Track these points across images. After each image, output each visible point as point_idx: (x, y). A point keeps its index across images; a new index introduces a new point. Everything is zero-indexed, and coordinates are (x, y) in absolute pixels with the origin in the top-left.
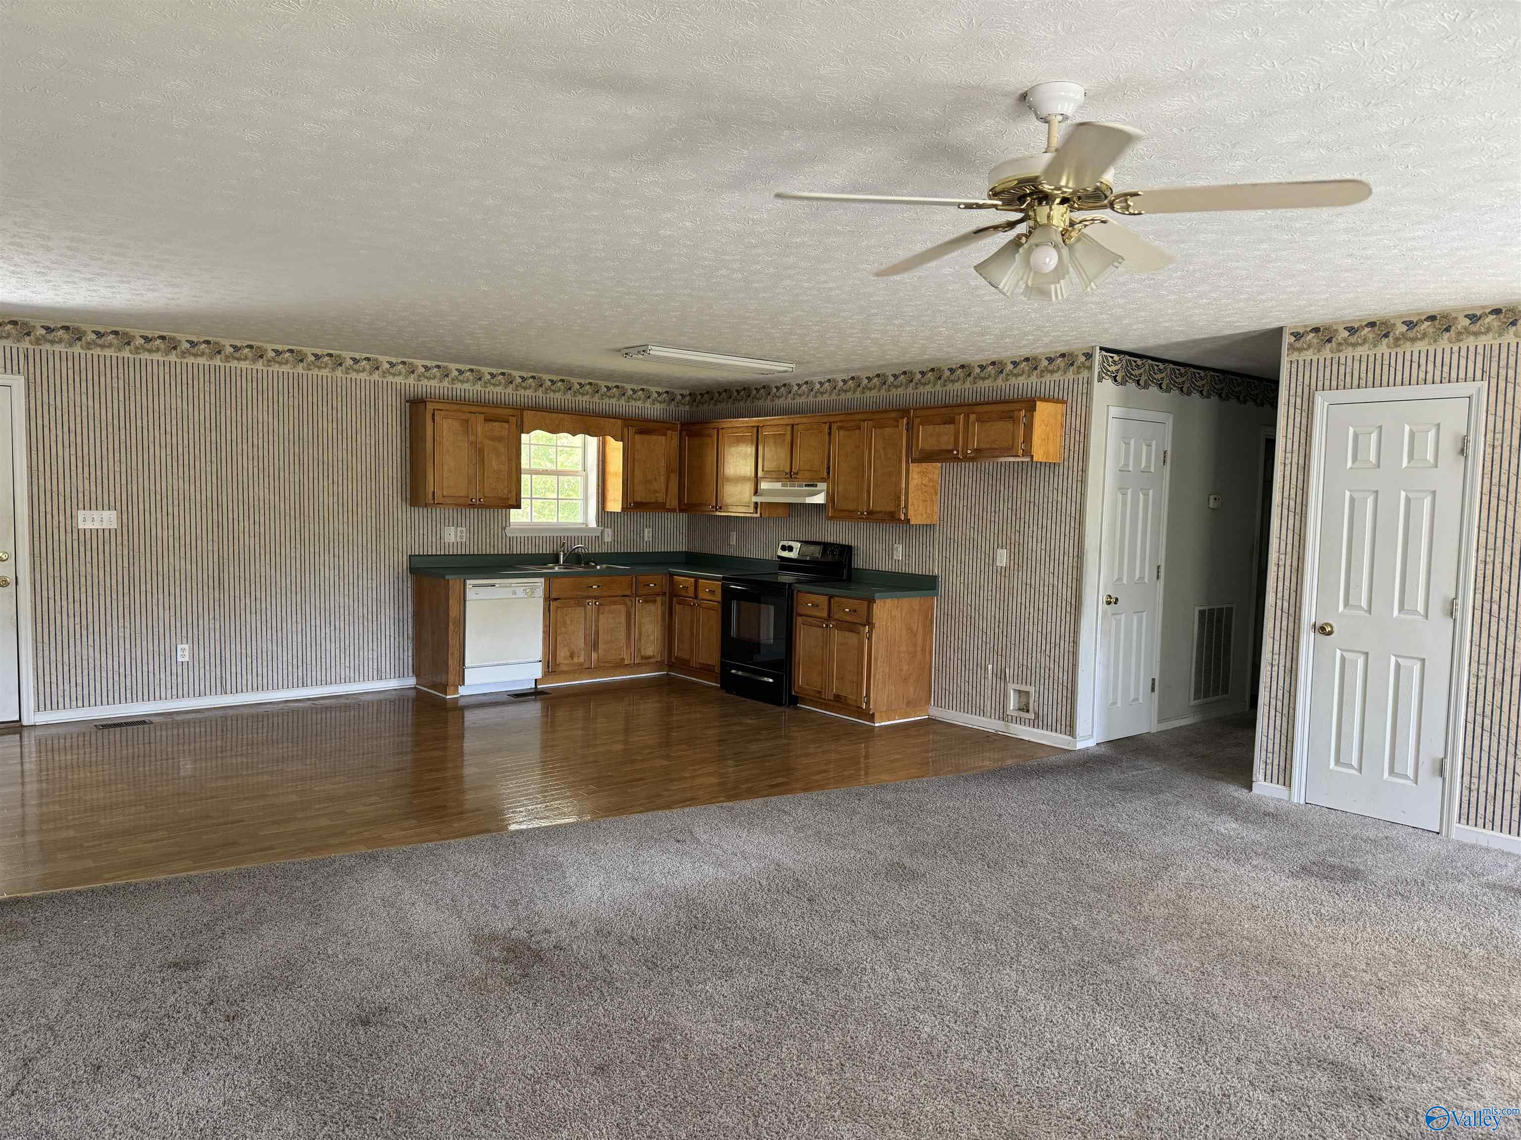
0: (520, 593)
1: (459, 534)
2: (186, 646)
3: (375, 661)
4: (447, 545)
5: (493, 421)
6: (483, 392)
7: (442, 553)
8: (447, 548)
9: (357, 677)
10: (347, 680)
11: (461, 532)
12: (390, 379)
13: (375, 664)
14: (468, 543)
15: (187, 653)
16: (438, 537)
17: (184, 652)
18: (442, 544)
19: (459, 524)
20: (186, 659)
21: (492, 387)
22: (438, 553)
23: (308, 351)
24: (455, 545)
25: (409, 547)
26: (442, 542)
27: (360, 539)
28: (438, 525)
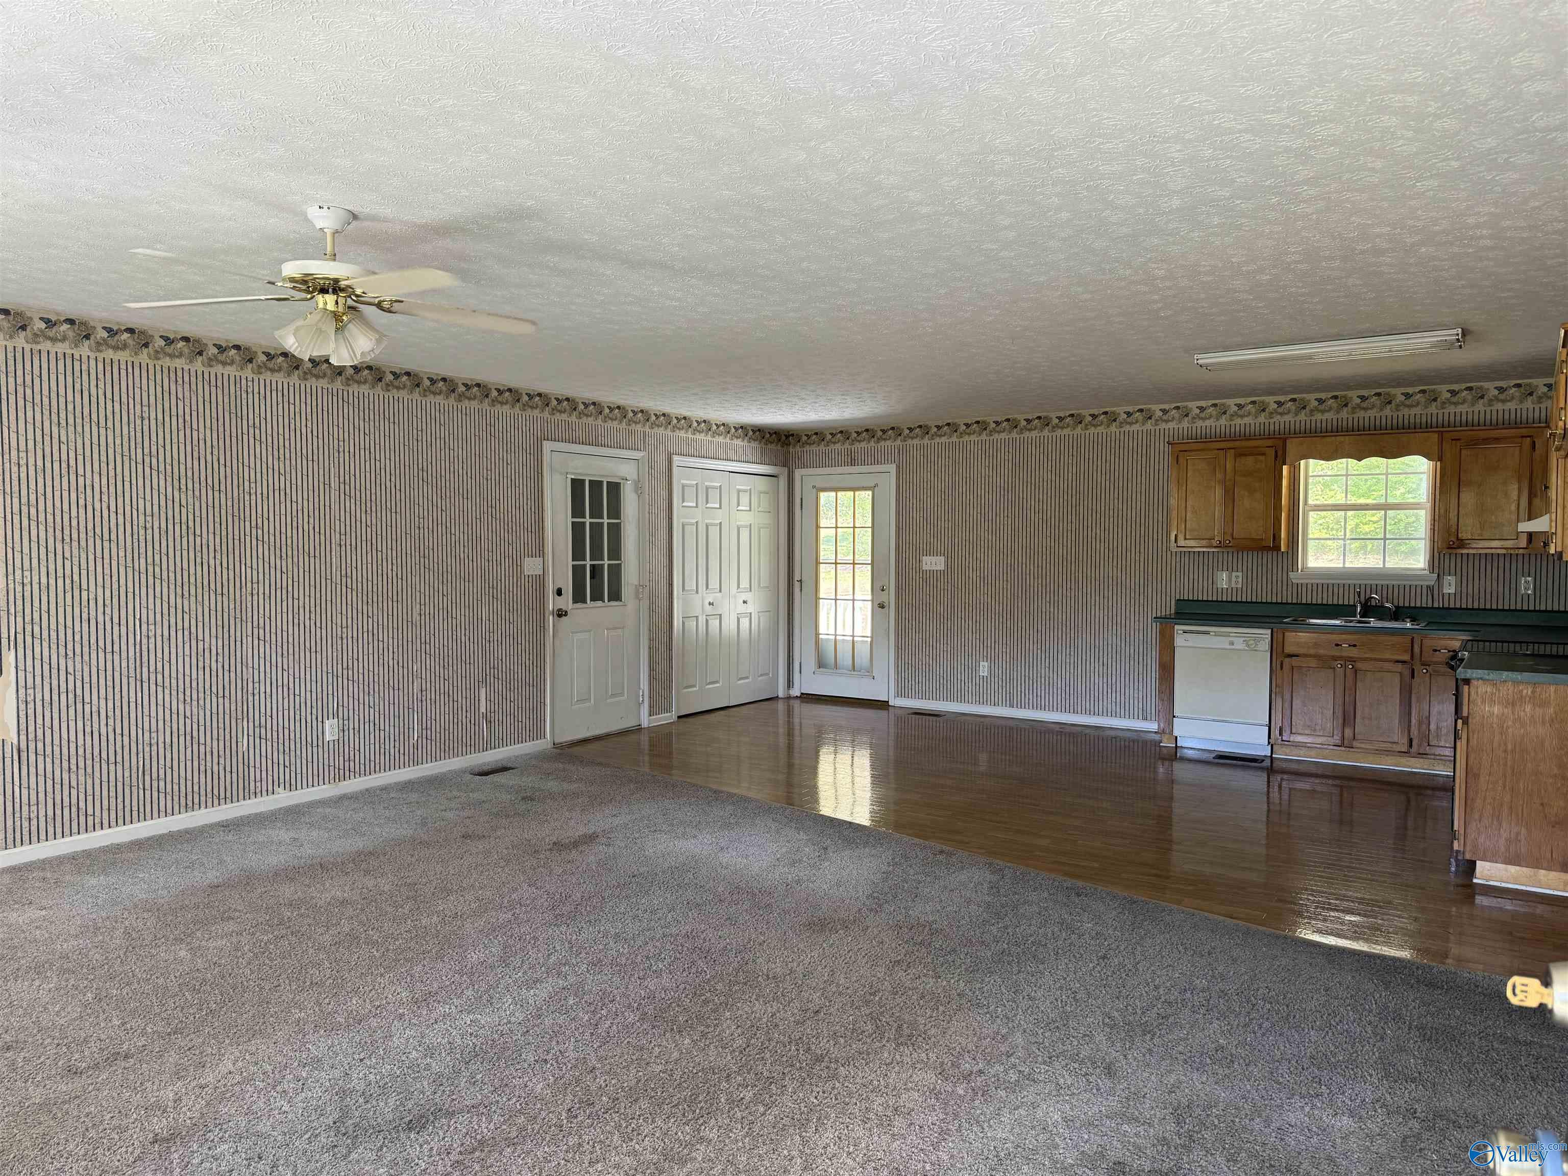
0: (1239, 644)
1: (1234, 579)
2: (986, 664)
3: (1141, 700)
4: (1220, 590)
5: (1245, 455)
6: (1267, 424)
7: (1215, 599)
8: (1220, 594)
9: (1122, 713)
10: (1113, 714)
11: (1237, 577)
12: (1163, 426)
13: (1141, 704)
14: (1244, 589)
15: (986, 669)
16: (1210, 581)
17: (984, 668)
18: (1215, 590)
19: (1235, 568)
20: (986, 674)
21: (1279, 417)
22: (1210, 599)
23: (1085, 412)
24: (1230, 591)
25: (1178, 591)
26: (1215, 586)
27: (1128, 581)
28: (1211, 570)
